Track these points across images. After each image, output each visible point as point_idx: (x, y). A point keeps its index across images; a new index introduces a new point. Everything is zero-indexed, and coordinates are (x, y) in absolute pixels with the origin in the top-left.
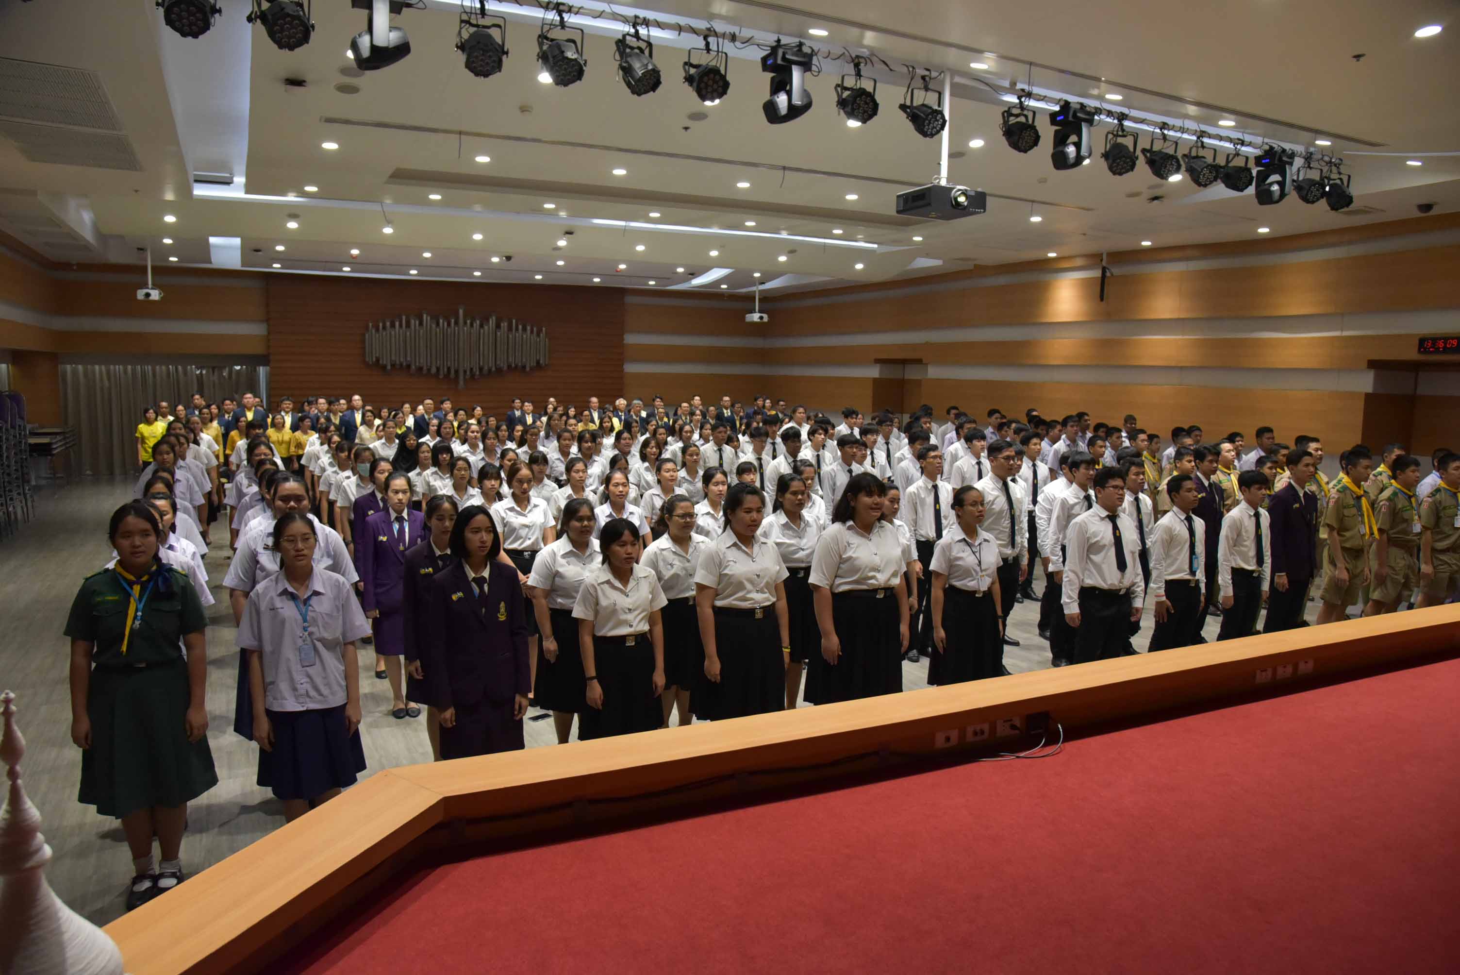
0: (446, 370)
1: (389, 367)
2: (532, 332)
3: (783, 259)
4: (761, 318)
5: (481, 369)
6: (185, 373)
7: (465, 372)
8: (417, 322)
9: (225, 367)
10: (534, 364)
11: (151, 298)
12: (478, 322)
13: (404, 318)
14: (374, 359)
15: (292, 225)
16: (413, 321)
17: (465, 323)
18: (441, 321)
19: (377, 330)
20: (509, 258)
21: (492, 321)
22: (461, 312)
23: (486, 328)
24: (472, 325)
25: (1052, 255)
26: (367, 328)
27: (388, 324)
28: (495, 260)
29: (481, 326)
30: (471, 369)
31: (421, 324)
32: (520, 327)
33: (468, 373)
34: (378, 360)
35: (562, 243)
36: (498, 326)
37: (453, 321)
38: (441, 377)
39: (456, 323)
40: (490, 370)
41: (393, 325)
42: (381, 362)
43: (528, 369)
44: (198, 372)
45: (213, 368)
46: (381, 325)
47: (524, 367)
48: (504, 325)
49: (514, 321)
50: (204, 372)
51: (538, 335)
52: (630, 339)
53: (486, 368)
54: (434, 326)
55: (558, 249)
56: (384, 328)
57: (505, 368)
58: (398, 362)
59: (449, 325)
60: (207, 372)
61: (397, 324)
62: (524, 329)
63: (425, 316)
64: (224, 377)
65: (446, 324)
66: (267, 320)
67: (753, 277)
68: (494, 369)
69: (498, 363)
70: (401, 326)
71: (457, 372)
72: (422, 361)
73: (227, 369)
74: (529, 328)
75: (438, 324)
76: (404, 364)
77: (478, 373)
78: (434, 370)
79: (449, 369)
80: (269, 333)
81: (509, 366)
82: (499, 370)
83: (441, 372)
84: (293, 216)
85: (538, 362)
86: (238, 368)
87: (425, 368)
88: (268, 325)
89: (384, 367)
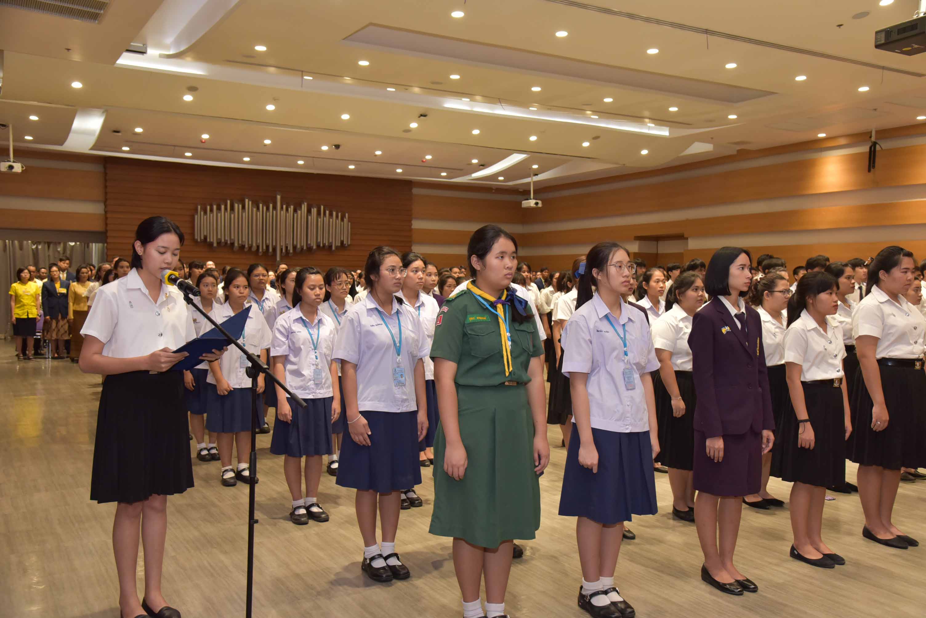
0: (265, 247)
1: (215, 245)
2: (337, 217)
3: (586, 144)
4: (537, 204)
5: (295, 247)
6: (21, 248)
7: (282, 249)
8: (240, 206)
9: (60, 243)
10: (339, 244)
11: (14, 170)
12: (292, 207)
13: (229, 202)
14: (202, 238)
15: (188, 98)
16: (236, 205)
17: (282, 208)
18: (261, 205)
19: (205, 213)
20: (337, 147)
21: (304, 207)
22: (279, 197)
23: (299, 212)
24: (287, 210)
25: (822, 135)
26: (196, 210)
27: (215, 207)
28: (325, 148)
29: (295, 211)
30: (287, 248)
31: (244, 207)
32: (327, 212)
33: (284, 251)
34: (205, 238)
35: (414, 125)
36: (309, 211)
37: (271, 206)
38: (260, 254)
39: (275, 208)
40: (302, 248)
41: (219, 209)
42: (208, 240)
43: (334, 248)
44: (34, 247)
45: (49, 244)
46: (208, 207)
47: (330, 247)
48: (314, 211)
49: (322, 207)
50: (40, 247)
51: (342, 220)
52: (417, 224)
53: (299, 246)
54: (255, 209)
55: (409, 131)
56: (211, 210)
57: (315, 247)
58: (223, 241)
59: (268, 209)
60: (43, 248)
61: (223, 207)
62: (331, 215)
63: (247, 200)
64: (59, 252)
65: (265, 208)
66: (105, 202)
67: (531, 168)
68: (305, 248)
69: (309, 242)
70: (226, 209)
71: (274, 249)
72: (244, 240)
73: (62, 245)
74: (334, 213)
75: (258, 209)
76: (229, 242)
77: (291, 251)
78: (254, 249)
79: (267, 247)
80: (106, 212)
81: (318, 246)
82: (310, 249)
83: (261, 250)
84: (192, 89)
85: (342, 242)
86: (72, 244)
87: (246, 246)
88: (106, 206)
89: (211, 244)
